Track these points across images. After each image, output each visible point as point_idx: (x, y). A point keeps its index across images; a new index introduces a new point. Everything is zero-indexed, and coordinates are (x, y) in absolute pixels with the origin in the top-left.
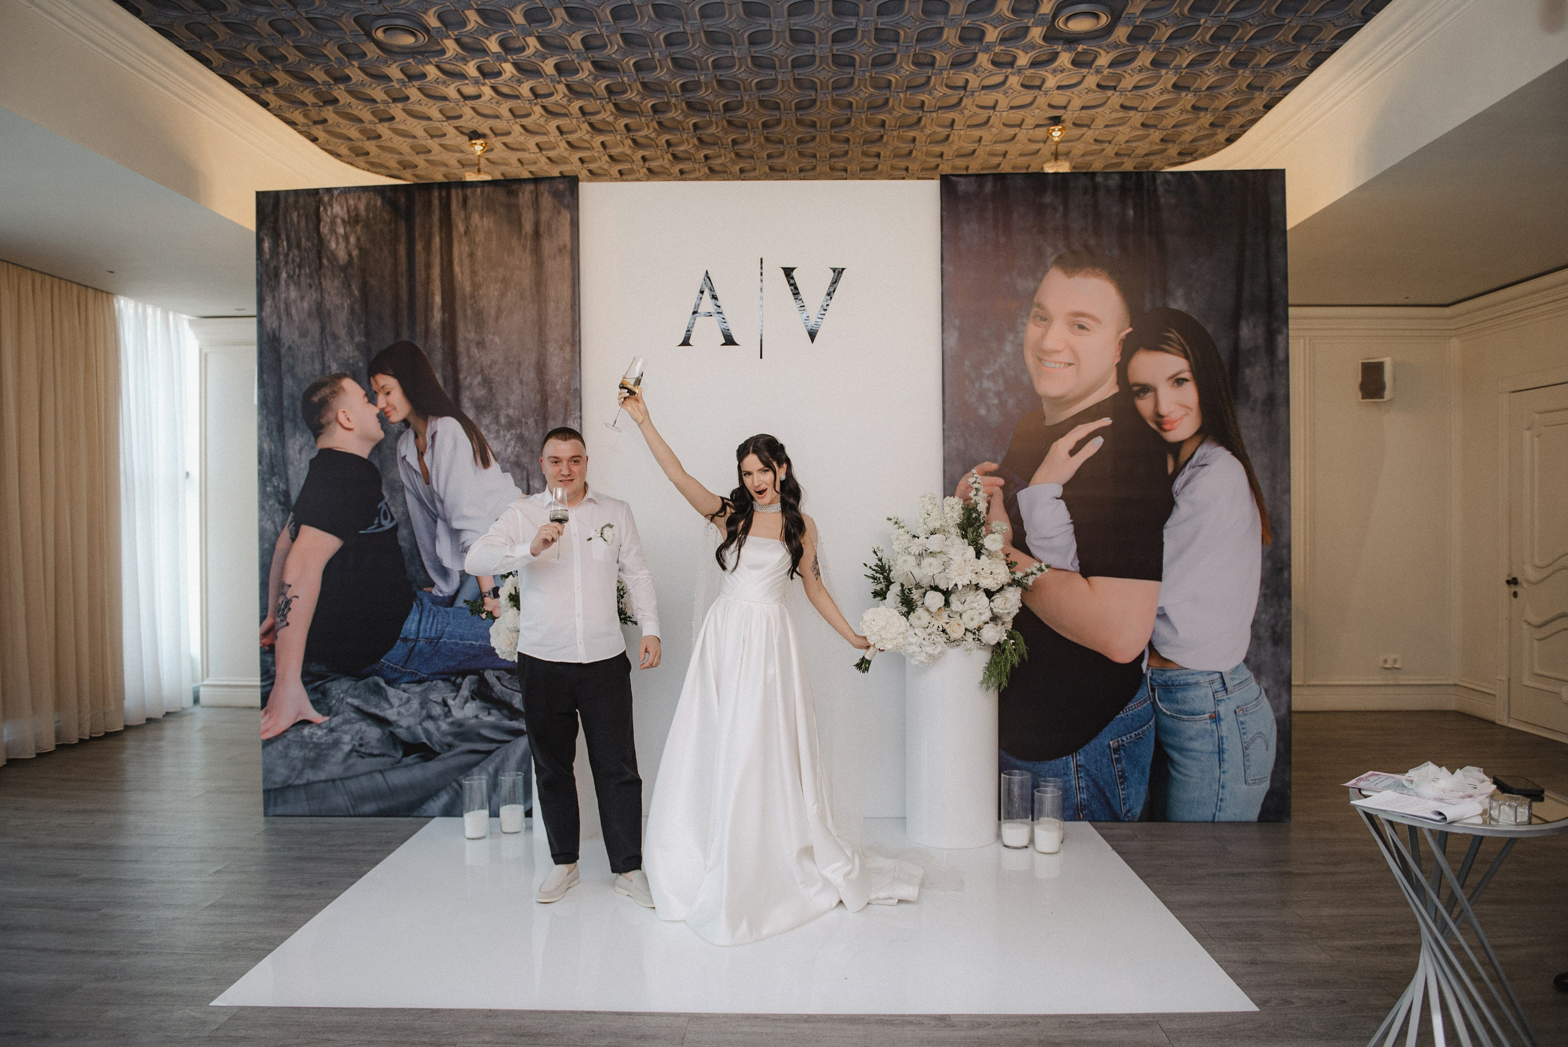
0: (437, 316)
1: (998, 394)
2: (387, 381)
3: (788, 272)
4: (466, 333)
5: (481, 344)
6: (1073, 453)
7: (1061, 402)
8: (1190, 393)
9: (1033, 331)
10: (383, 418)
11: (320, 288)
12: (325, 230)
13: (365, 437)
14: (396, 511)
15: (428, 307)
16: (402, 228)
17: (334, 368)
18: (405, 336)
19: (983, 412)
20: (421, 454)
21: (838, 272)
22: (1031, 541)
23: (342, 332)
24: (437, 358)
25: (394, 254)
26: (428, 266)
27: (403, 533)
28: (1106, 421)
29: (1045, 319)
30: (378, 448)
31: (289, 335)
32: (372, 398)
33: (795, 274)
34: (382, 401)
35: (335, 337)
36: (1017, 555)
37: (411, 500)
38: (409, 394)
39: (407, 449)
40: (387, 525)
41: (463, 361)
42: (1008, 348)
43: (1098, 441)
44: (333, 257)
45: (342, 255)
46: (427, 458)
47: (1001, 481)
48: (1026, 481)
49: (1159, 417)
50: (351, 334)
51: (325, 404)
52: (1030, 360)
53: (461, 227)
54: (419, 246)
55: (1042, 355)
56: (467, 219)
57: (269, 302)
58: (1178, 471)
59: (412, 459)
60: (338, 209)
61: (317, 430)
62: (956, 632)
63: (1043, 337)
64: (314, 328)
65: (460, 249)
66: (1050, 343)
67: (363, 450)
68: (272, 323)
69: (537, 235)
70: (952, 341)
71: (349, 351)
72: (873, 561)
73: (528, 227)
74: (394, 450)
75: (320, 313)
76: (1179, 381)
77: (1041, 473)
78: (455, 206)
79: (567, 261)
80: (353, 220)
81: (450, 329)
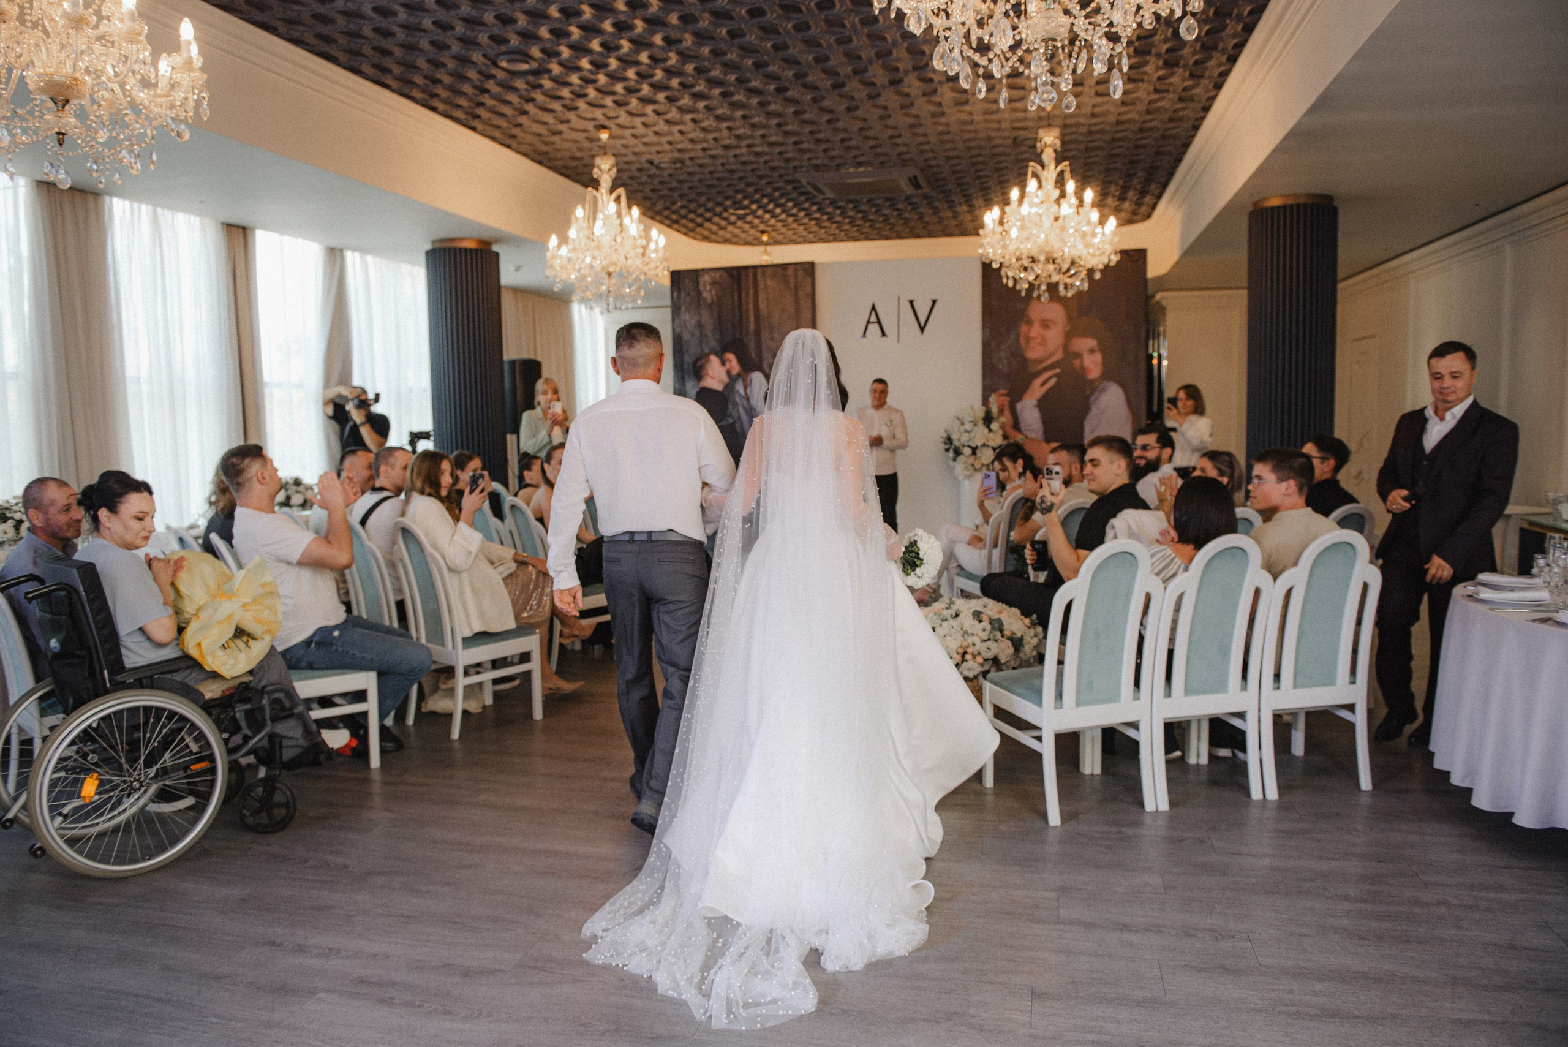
0: (752, 327)
1: (1007, 358)
2: (730, 356)
3: (911, 302)
4: (765, 334)
5: (772, 339)
6: (1043, 384)
7: (1038, 361)
8: (1098, 357)
9: (1024, 328)
10: (729, 373)
11: (699, 314)
12: (701, 287)
13: (721, 381)
14: (735, 414)
15: (748, 321)
16: (736, 286)
17: (706, 350)
18: (738, 335)
19: (1000, 367)
20: (745, 389)
21: (934, 302)
22: (1023, 426)
23: (709, 334)
24: (752, 345)
25: (732, 297)
26: (748, 303)
27: (738, 425)
28: (1058, 371)
29: (1030, 323)
30: (727, 386)
31: (686, 336)
32: (723, 363)
33: (915, 304)
34: (728, 365)
35: (707, 336)
36: (1011, 432)
37: (741, 410)
38: (740, 361)
39: (739, 387)
40: (731, 421)
41: (764, 347)
42: (1012, 336)
43: (1054, 381)
44: (705, 299)
45: (709, 299)
46: (748, 390)
47: (1008, 399)
48: (1020, 399)
49: (1083, 368)
50: (714, 335)
51: (702, 367)
52: (1022, 341)
53: (761, 284)
54: (744, 294)
55: (1028, 339)
56: (765, 282)
57: (677, 321)
58: (1092, 393)
59: (742, 391)
60: (707, 278)
61: (699, 377)
62: (978, 466)
63: (1029, 331)
64: (697, 332)
65: (762, 295)
66: (1032, 334)
67: (719, 387)
68: (678, 330)
69: (796, 289)
70: (987, 332)
71: (713, 343)
72: (945, 435)
73: (792, 285)
74: (733, 388)
75: (700, 325)
76: (1092, 351)
77: (1027, 395)
78: (759, 276)
79: (810, 301)
80: (714, 283)
81: (758, 333)
